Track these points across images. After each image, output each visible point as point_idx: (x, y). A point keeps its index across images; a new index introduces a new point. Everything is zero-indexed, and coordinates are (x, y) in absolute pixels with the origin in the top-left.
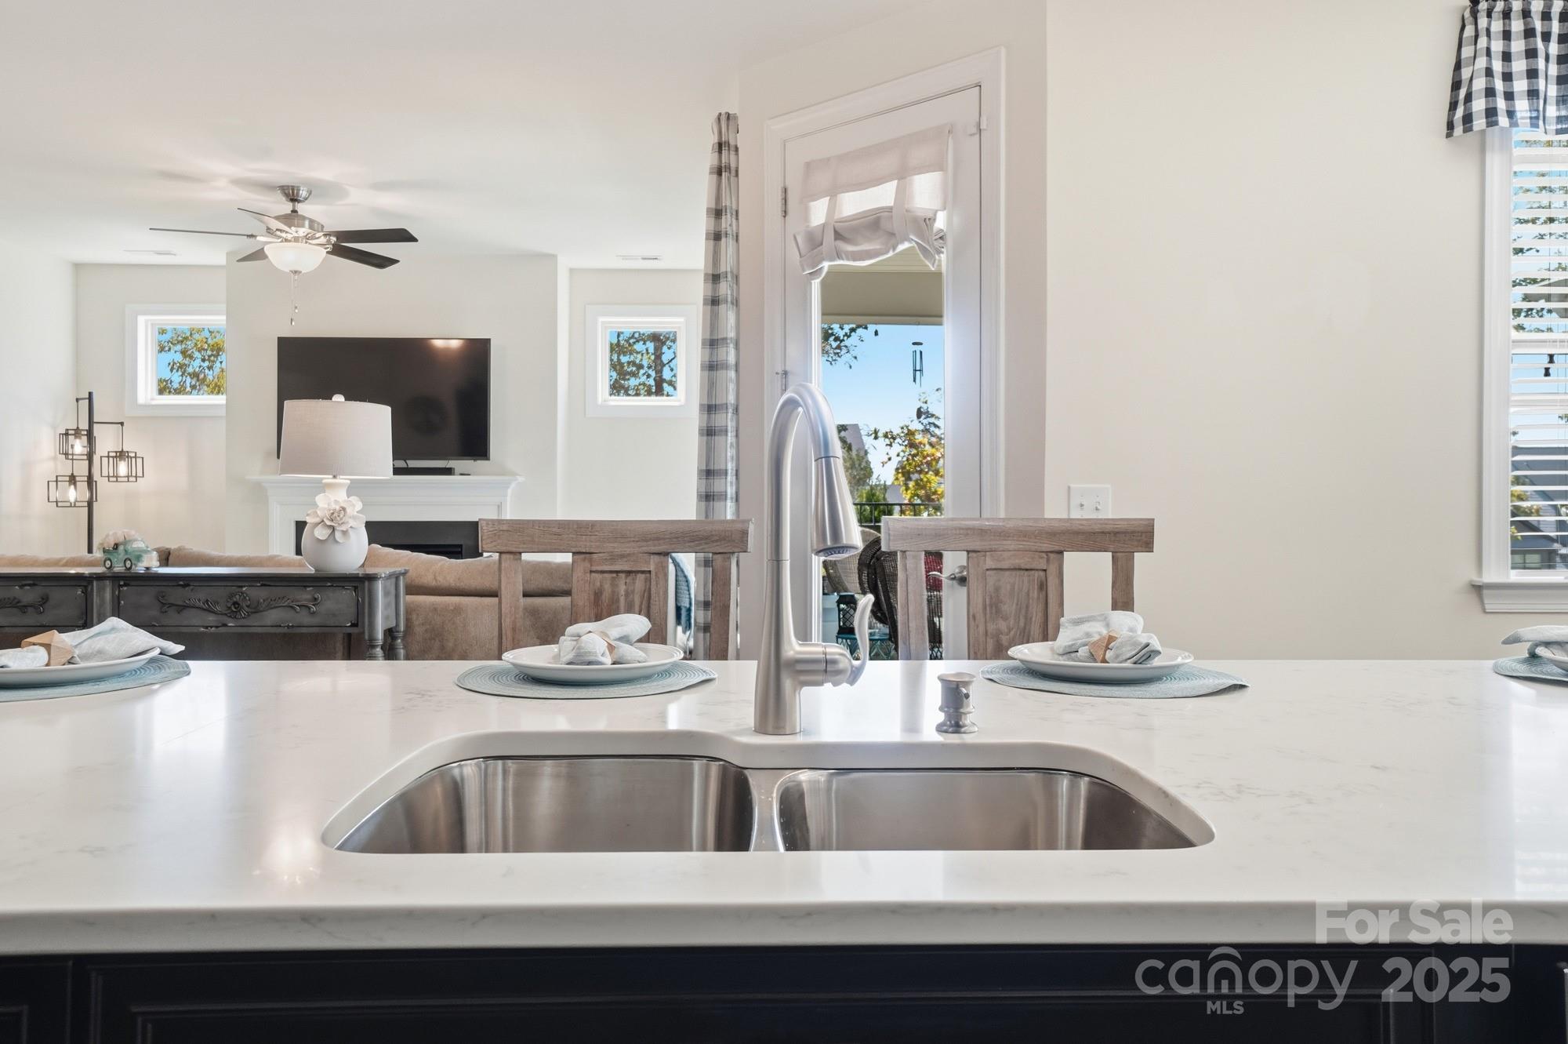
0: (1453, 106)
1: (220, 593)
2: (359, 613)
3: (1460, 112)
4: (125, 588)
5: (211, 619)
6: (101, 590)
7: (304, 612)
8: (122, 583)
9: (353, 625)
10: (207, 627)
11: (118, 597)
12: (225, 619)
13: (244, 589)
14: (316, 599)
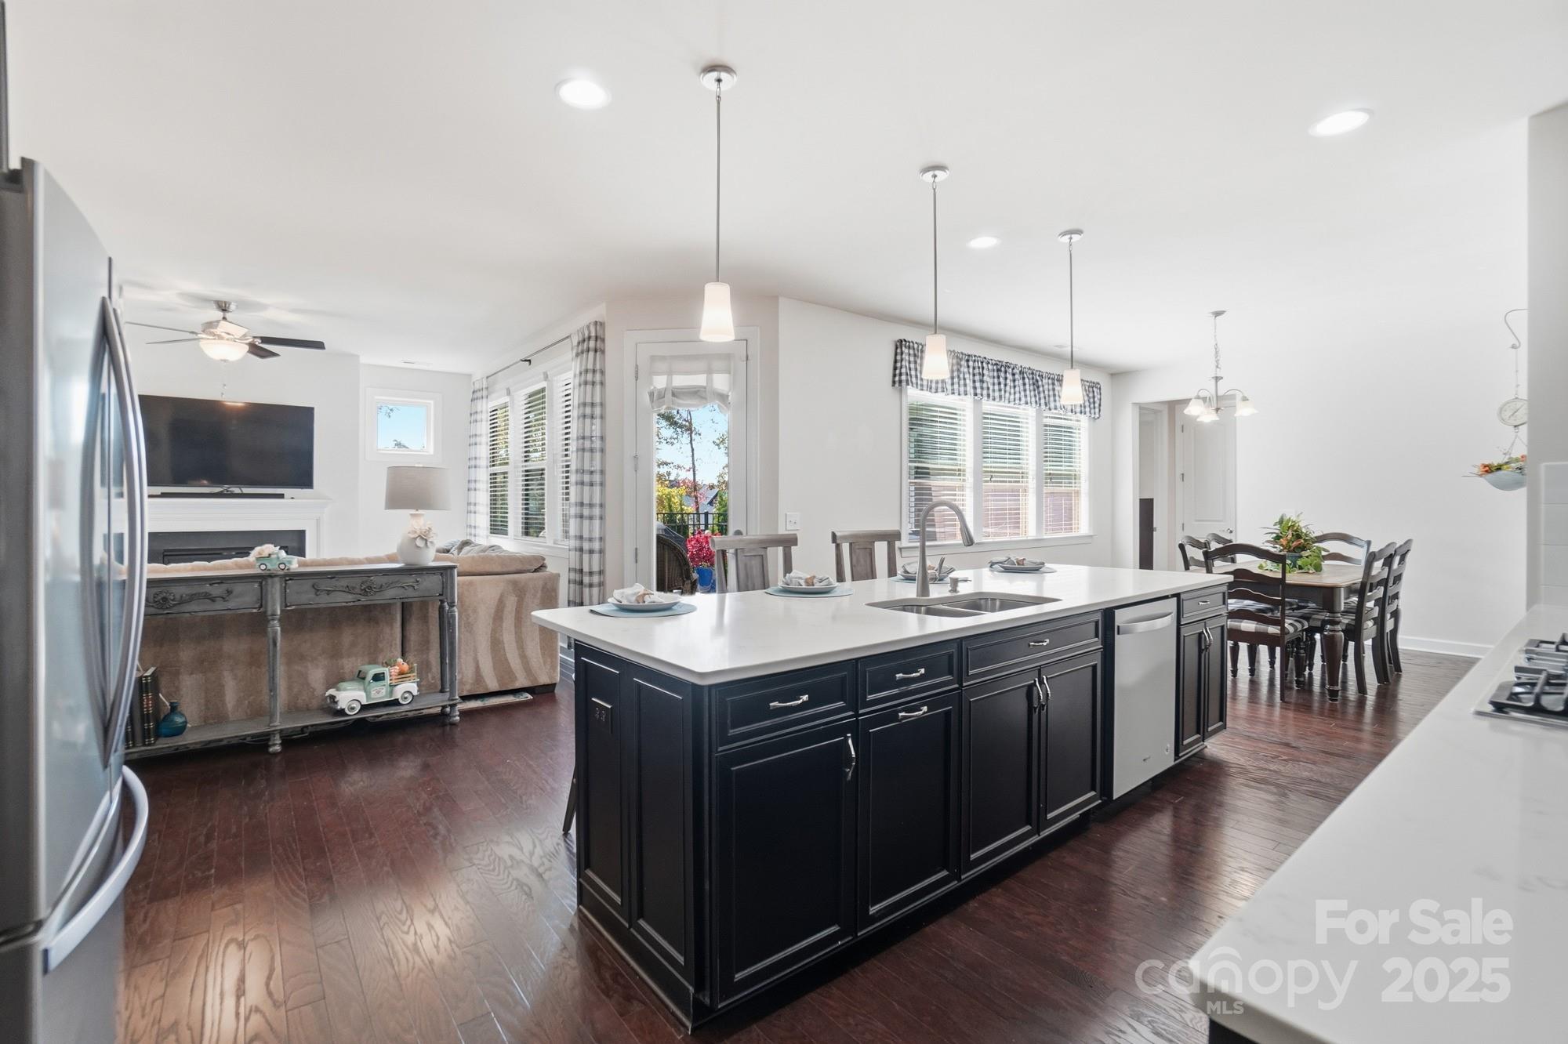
0: (894, 376)
1: (355, 582)
2: (444, 586)
3: (897, 379)
4: (290, 582)
5: (350, 597)
6: (273, 583)
7: (411, 589)
8: (287, 578)
9: (440, 595)
10: (347, 603)
11: (285, 587)
12: (359, 597)
13: (372, 578)
14: (418, 582)
